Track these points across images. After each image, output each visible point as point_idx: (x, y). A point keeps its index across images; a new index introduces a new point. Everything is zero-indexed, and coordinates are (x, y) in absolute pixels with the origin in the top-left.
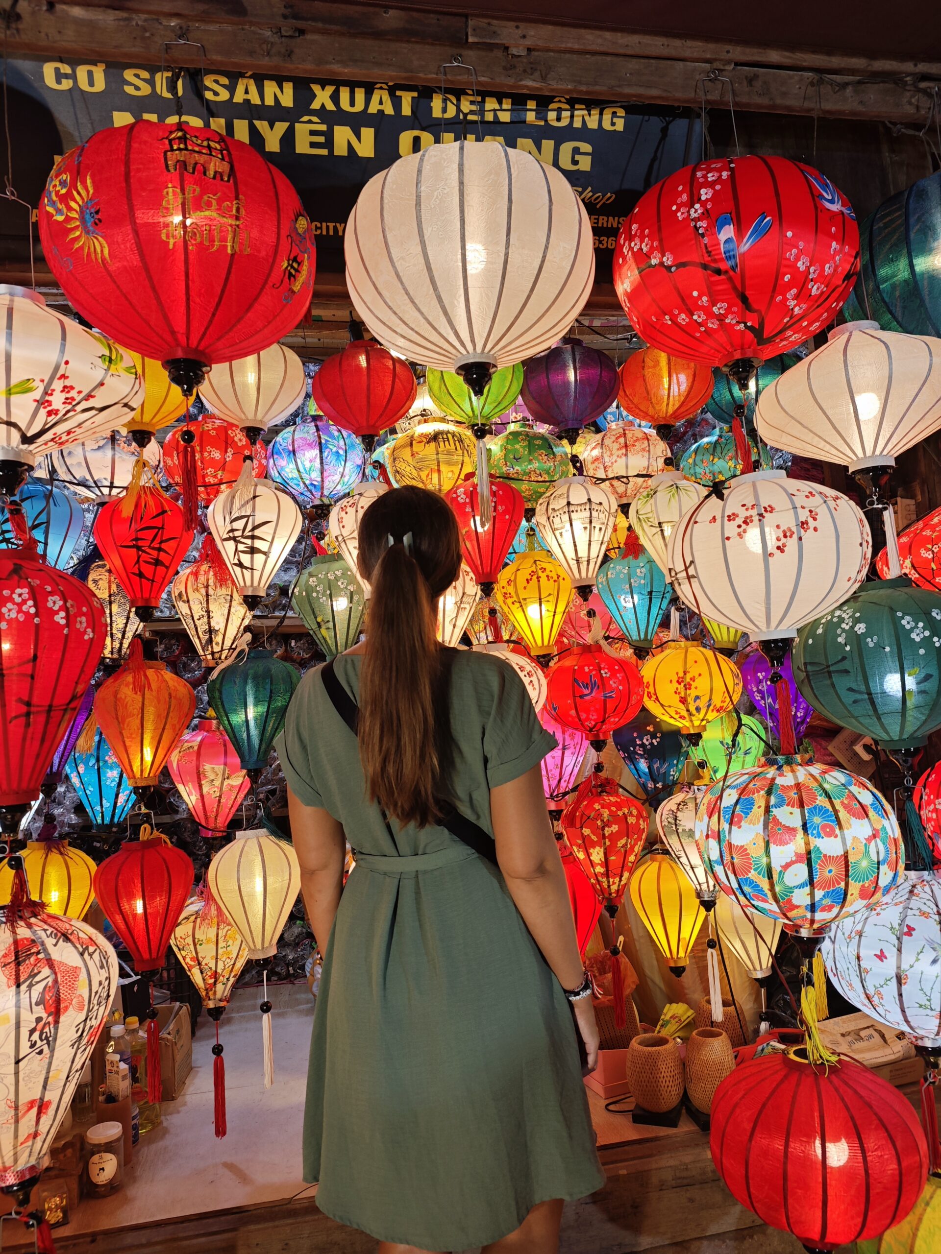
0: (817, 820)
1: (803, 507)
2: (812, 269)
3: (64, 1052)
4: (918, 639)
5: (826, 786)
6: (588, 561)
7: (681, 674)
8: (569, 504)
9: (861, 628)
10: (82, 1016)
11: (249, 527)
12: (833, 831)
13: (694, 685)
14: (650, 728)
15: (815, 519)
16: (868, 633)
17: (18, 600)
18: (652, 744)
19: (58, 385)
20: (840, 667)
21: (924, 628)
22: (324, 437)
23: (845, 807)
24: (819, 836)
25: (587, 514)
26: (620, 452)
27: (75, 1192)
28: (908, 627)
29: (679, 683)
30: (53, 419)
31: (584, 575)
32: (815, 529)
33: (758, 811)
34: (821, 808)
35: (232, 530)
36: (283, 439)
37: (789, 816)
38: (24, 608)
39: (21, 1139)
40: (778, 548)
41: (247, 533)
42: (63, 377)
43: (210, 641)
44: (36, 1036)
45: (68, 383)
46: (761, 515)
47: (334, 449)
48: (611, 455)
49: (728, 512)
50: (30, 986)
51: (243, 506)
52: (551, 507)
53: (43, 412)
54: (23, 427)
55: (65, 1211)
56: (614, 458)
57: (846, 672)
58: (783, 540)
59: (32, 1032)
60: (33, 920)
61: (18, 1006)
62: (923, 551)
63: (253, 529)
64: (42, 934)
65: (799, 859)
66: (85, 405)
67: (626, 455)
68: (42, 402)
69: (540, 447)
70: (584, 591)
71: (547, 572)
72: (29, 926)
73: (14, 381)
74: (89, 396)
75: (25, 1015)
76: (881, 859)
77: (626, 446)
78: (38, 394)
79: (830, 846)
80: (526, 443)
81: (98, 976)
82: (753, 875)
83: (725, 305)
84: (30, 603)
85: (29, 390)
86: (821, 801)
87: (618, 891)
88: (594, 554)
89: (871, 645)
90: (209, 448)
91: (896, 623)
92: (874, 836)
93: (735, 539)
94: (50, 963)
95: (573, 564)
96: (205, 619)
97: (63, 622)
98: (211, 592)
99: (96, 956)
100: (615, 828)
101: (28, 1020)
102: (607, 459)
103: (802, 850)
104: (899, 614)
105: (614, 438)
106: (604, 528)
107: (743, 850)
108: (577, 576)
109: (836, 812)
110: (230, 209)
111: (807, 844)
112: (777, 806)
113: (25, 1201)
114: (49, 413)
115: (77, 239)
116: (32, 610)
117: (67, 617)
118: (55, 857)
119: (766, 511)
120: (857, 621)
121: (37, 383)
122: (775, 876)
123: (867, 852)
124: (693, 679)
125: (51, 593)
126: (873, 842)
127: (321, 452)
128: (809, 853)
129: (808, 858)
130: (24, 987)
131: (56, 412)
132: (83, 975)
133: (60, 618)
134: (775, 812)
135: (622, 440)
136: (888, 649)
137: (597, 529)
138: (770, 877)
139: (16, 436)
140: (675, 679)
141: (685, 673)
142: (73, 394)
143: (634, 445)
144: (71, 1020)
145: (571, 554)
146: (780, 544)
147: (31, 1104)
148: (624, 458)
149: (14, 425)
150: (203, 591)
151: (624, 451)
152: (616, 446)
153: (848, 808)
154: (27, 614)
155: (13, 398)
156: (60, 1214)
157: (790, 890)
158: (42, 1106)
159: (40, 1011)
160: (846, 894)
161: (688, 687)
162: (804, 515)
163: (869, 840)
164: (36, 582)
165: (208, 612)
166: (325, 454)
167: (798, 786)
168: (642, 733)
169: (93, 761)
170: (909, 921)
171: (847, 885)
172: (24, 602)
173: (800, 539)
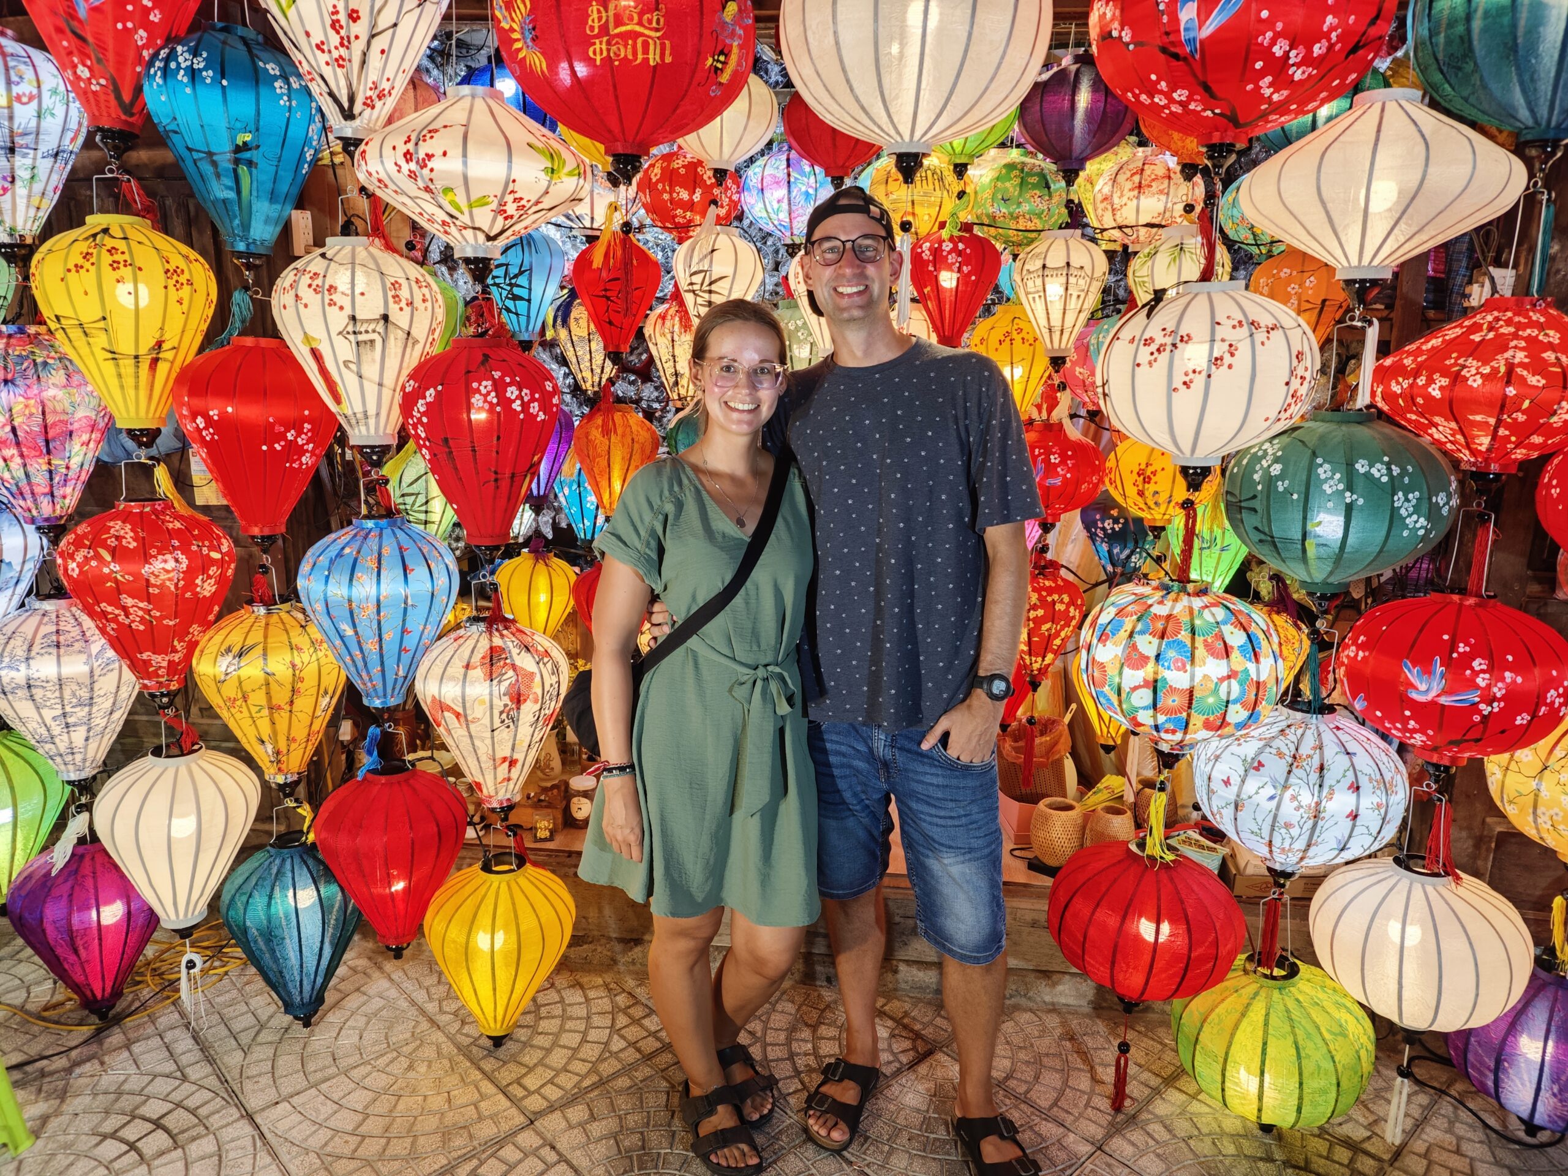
0: (1172, 654)
1: (1223, 340)
2: (1293, 53)
3: (525, 730)
4: (1329, 491)
5: (1197, 622)
6: (1062, 331)
7: (1143, 466)
8: (1044, 266)
9: (1276, 469)
10: (538, 706)
11: (707, 282)
12: (1184, 666)
13: (1154, 479)
14: (1115, 513)
15: (1232, 355)
16: (1281, 477)
17: (484, 391)
18: (1113, 529)
19: (509, 198)
20: (1250, 504)
21: (1340, 481)
22: (794, 174)
23: (1207, 645)
24: (1169, 668)
25: (1063, 279)
26: (1132, 194)
27: (560, 821)
28: (1323, 476)
29: (1139, 475)
30: (509, 222)
31: (1056, 346)
32: (1230, 367)
33: (1123, 634)
34: (1180, 643)
35: (692, 284)
36: (753, 175)
37: (1147, 645)
38: (489, 398)
39: (499, 779)
40: (1185, 383)
41: (705, 288)
42: (512, 192)
43: (676, 383)
44: (504, 716)
45: (517, 196)
46: (1174, 345)
47: (804, 189)
48: (1122, 196)
49: (1147, 336)
50: (500, 682)
51: (701, 260)
52: (1026, 267)
53: (500, 219)
54: (486, 229)
55: (552, 832)
56: (1125, 200)
57: (1255, 510)
58: (1191, 376)
59: (501, 713)
60: (505, 632)
61: (491, 694)
62: (1393, 384)
63: (711, 284)
64: (510, 644)
65: (1146, 684)
66: (534, 209)
67: (1138, 198)
68: (501, 211)
69: (1035, 186)
70: (1057, 362)
71: (1023, 334)
72: (502, 636)
73: (473, 198)
74: (537, 203)
75: (496, 701)
76: (1232, 698)
77: (1140, 187)
78: (494, 206)
79: (1177, 679)
80: (1019, 180)
81: (550, 680)
82: (1106, 689)
83: (1186, 92)
84: (493, 394)
85: (487, 204)
86: (1184, 636)
87: (1040, 670)
88: (1069, 323)
89: (1281, 489)
90: (677, 189)
91: (1311, 468)
92: (1229, 677)
93: (1145, 367)
94: (514, 667)
95: (1045, 331)
96: (671, 363)
97: (519, 409)
98: (676, 338)
99: (549, 665)
100: (1040, 612)
101: (499, 704)
102: (1116, 200)
103: (1150, 678)
104: (1319, 461)
105: (1129, 174)
106: (1083, 295)
107: (1102, 666)
108: (1049, 346)
109: (1194, 648)
110: (650, 21)
111: (1156, 673)
112: (1142, 632)
113: (506, 819)
114: (506, 218)
115: (520, 50)
116: (495, 401)
117: (523, 404)
118: (541, 566)
119: (1182, 341)
120: (1277, 460)
121: (492, 198)
122: (1124, 695)
123: (1216, 691)
124: (1154, 473)
125: (510, 384)
126: (1225, 683)
127: (789, 192)
128: (1156, 681)
129: (1154, 685)
130: (495, 682)
131: (512, 217)
132: (538, 679)
133: (517, 406)
134: (1138, 638)
135: (1137, 178)
136: (1295, 496)
137: (1074, 297)
138: (1119, 694)
139: (481, 237)
140: (1136, 470)
141: (1147, 465)
142: (523, 202)
143: (1150, 186)
144: (529, 709)
145: (1043, 322)
146: (1187, 379)
147: (504, 759)
148: (1135, 201)
149: (479, 229)
150: (669, 336)
151: (1136, 192)
152: (1129, 185)
153: (1208, 646)
154: (491, 403)
155: (475, 210)
156: (547, 834)
157: (1136, 709)
158: (512, 763)
159: (506, 700)
160: (1187, 724)
161: (1147, 480)
162: (1220, 349)
163: (1222, 680)
164: (497, 375)
165: (674, 356)
166: (794, 194)
167: (1169, 617)
168: (1106, 515)
169: (575, 486)
170: (1262, 758)
171: (1189, 715)
172: (488, 393)
173: (1209, 376)
